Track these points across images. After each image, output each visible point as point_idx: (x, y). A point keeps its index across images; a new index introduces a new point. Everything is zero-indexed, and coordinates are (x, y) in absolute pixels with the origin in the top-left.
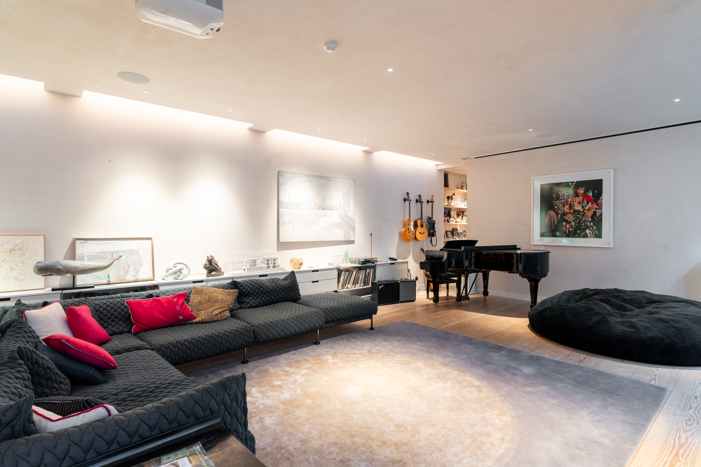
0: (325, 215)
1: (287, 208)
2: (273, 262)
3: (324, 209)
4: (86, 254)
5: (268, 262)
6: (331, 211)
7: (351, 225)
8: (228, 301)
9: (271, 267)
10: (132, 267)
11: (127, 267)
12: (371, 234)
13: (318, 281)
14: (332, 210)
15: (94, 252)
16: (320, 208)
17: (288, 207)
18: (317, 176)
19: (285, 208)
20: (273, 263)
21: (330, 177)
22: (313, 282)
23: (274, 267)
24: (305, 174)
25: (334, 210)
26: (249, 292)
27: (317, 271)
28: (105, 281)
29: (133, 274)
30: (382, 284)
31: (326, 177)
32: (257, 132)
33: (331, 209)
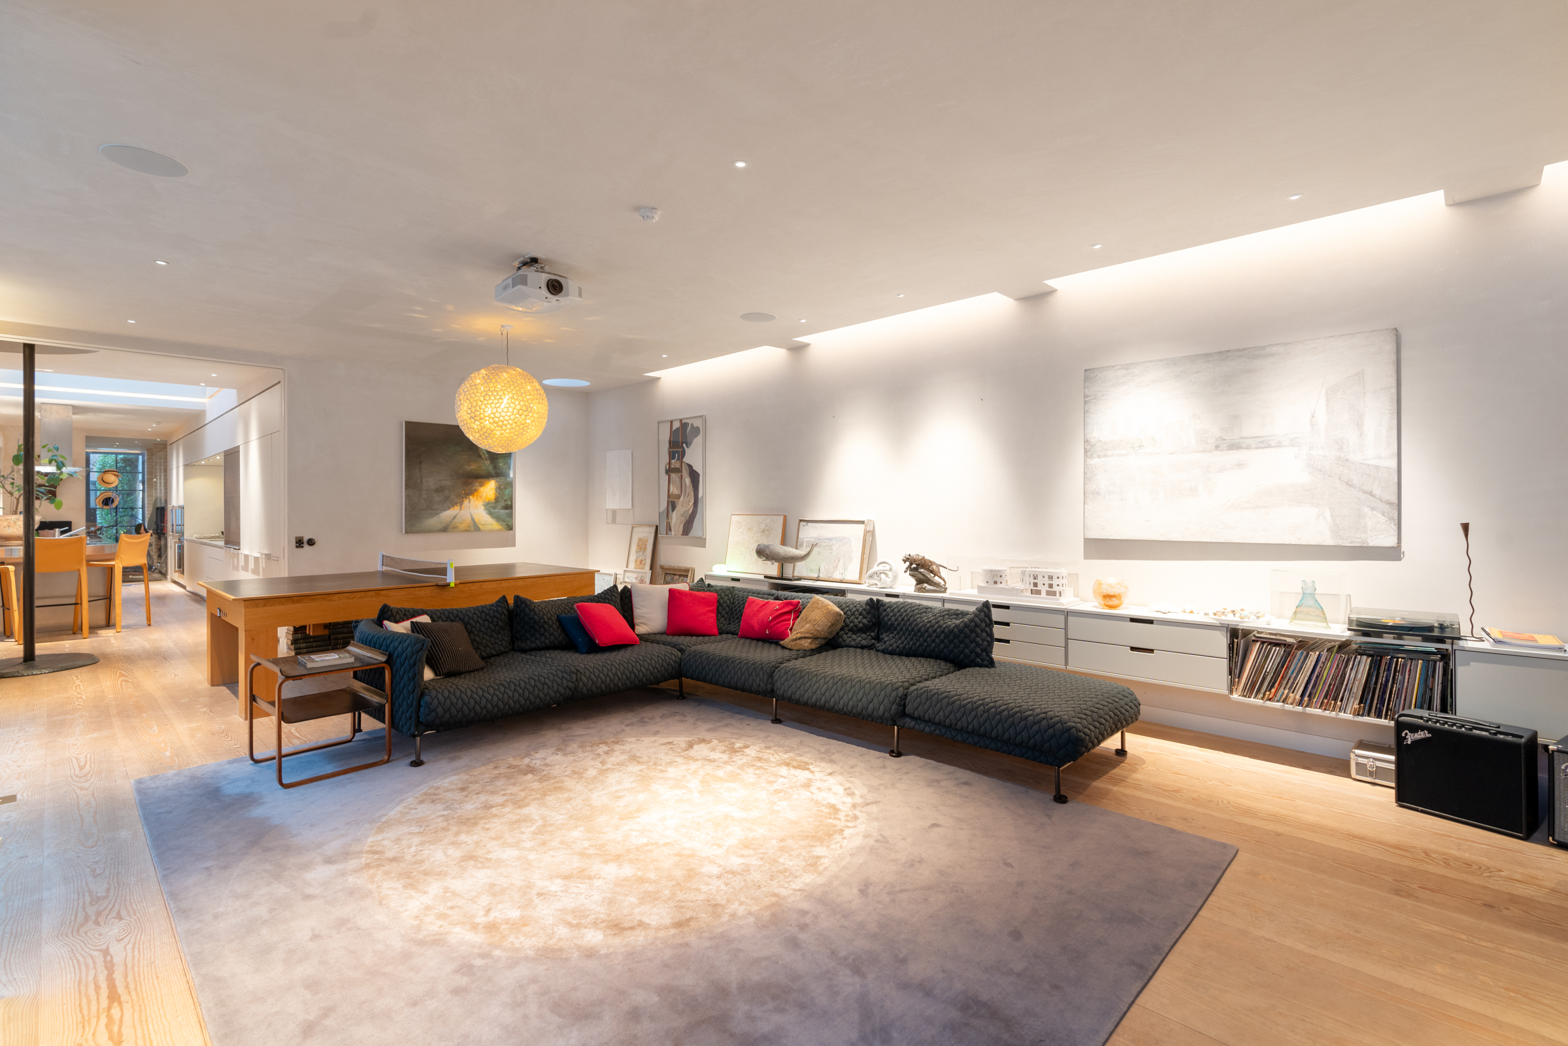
0: (1240, 465)
1: (1105, 456)
2: (1047, 582)
3: (1234, 447)
4: (805, 540)
5: (1035, 581)
6: (1269, 450)
7: (1371, 494)
8: (819, 625)
9: (1044, 594)
10: (841, 561)
11: (837, 561)
12: (1466, 527)
13: (1151, 651)
14: (1269, 447)
15: (812, 538)
16: (1217, 447)
17: (1110, 453)
18: (1207, 356)
19: (1099, 457)
20: (1047, 585)
21: (1263, 348)
22: (1133, 649)
23: (1048, 593)
24: (1161, 360)
25: (1279, 445)
26: (892, 625)
27: (1150, 622)
28: (815, 575)
29: (842, 571)
30: (1422, 728)
31: (1244, 349)
32: (1037, 298)
33: (1264, 444)
